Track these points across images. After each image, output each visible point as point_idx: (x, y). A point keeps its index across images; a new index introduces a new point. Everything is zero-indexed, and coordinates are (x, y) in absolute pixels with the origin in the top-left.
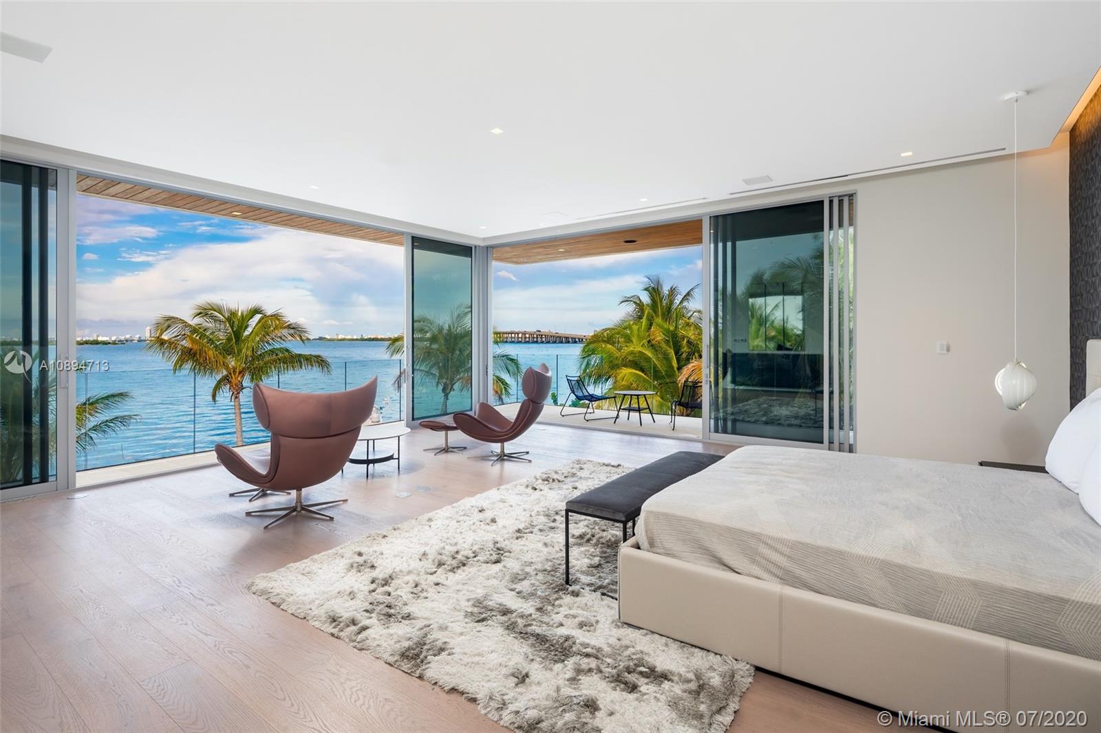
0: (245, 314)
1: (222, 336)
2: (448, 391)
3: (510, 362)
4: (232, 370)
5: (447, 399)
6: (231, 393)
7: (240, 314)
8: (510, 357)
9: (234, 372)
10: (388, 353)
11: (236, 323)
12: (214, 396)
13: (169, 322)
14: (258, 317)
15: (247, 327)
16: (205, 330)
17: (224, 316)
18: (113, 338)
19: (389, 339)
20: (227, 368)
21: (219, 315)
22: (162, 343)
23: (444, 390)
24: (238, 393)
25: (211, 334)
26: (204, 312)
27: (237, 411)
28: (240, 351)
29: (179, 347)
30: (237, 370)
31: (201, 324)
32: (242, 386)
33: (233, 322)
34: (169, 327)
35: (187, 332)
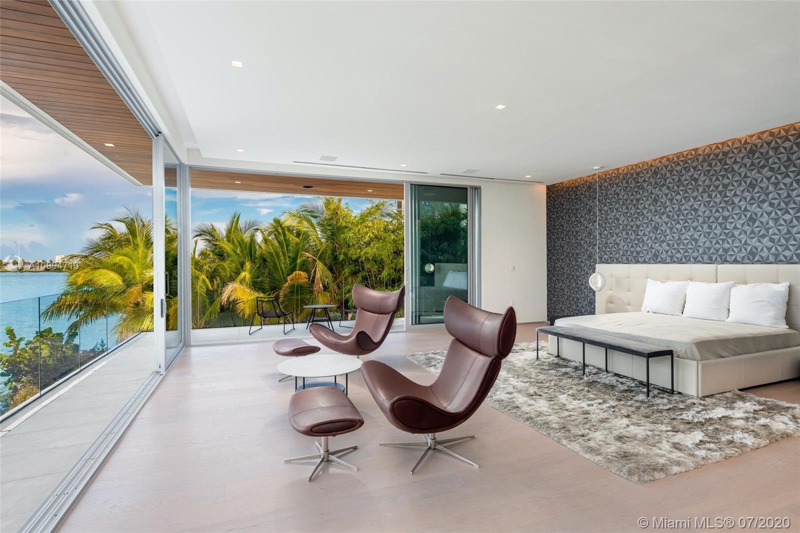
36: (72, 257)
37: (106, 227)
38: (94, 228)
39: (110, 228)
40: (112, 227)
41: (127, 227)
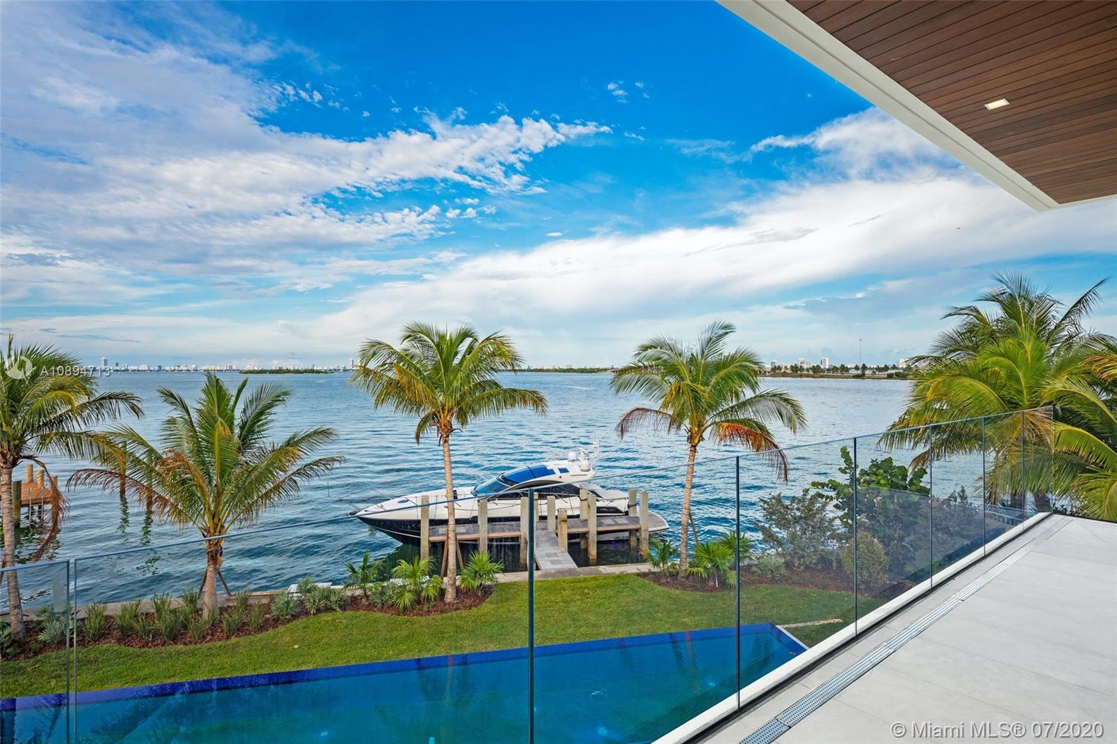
0: (454, 337)
1: (430, 365)
2: (696, 441)
3: (784, 404)
4: (440, 408)
5: (695, 451)
6: (440, 435)
7: (448, 338)
8: (784, 396)
9: (443, 409)
10: (613, 389)
11: (445, 348)
12: (418, 437)
13: (375, 348)
14: (468, 341)
15: (456, 353)
16: (412, 357)
17: (433, 341)
18: (325, 369)
19: (613, 370)
20: (434, 404)
21: (427, 339)
22: (367, 372)
23: (690, 438)
24: (448, 436)
25: (417, 363)
26: (414, 334)
27: (447, 459)
28: (450, 384)
29: (385, 379)
30: (446, 408)
31: (408, 350)
32: (451, 427)
33: (442, 349)
34: (374, 354)
35: (394, 359)
36: (920, 359)
37: (967, 312)
38: (950, 315)
39: (975, 314)
40: (977, 311)
41: (1004, 309)
